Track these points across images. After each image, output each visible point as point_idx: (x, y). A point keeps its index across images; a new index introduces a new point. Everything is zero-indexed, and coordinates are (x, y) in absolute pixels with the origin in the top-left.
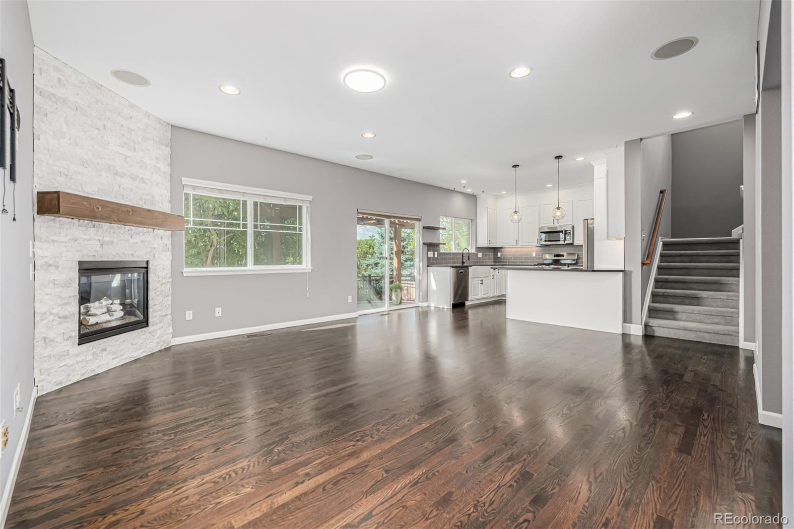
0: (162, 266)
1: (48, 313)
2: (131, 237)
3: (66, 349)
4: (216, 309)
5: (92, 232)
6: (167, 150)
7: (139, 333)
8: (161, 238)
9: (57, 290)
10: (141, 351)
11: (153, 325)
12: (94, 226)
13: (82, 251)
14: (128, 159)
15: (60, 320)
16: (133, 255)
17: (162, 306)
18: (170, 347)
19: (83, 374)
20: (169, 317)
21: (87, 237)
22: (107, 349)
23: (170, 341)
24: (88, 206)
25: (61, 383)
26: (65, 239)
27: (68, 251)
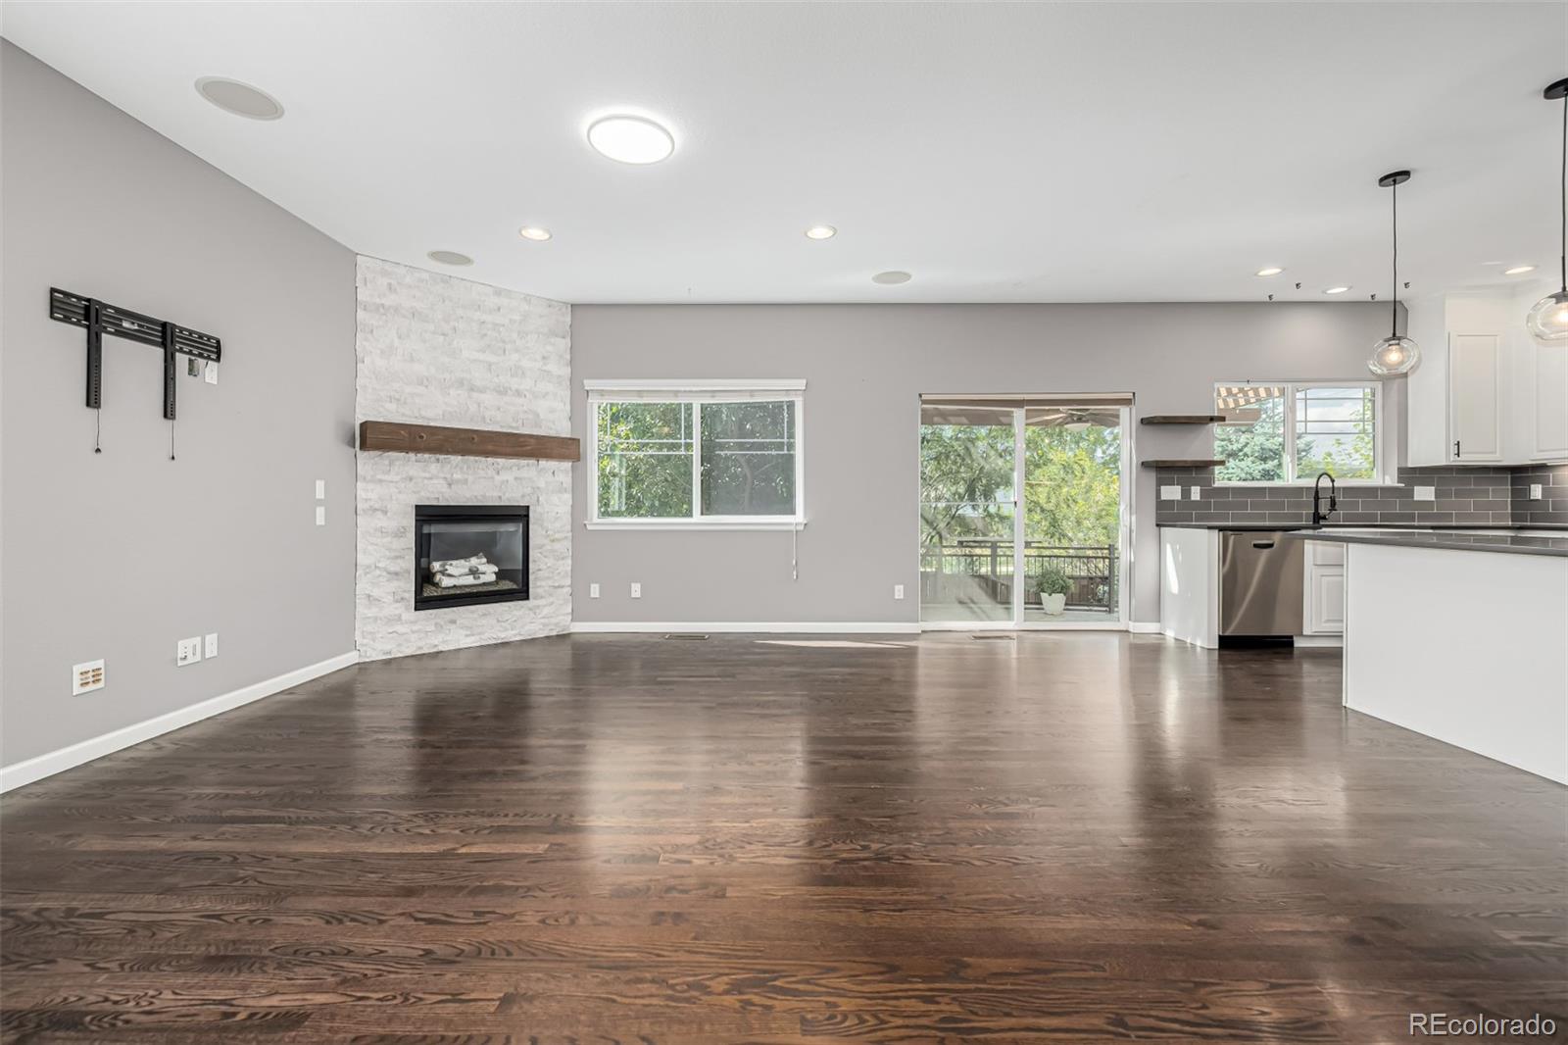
0: (554, 514)
1: (373, 567)
2: (498, 473)
3: (397, 612)
4: (633, 585)
5: (434, 468)
6: (564, 344)
7: (510, 607)
8: (553, 473)
9: (385, 540)
10: (513, 632)
11: (535, 598)
12: (438, 460)
13: (418, 492)
14: (493, 367)
15: (389, 576)
16: (500, 497)
17: (553, 573)
18: (569, 634)
19: (420, 648)
20: (568, 590)
21: (427, 475)
22: (458, 622)
23: (569, 626)
24: (407, 435)
25: (390, 653)
26: (397, 478)
27: (400, 492)
